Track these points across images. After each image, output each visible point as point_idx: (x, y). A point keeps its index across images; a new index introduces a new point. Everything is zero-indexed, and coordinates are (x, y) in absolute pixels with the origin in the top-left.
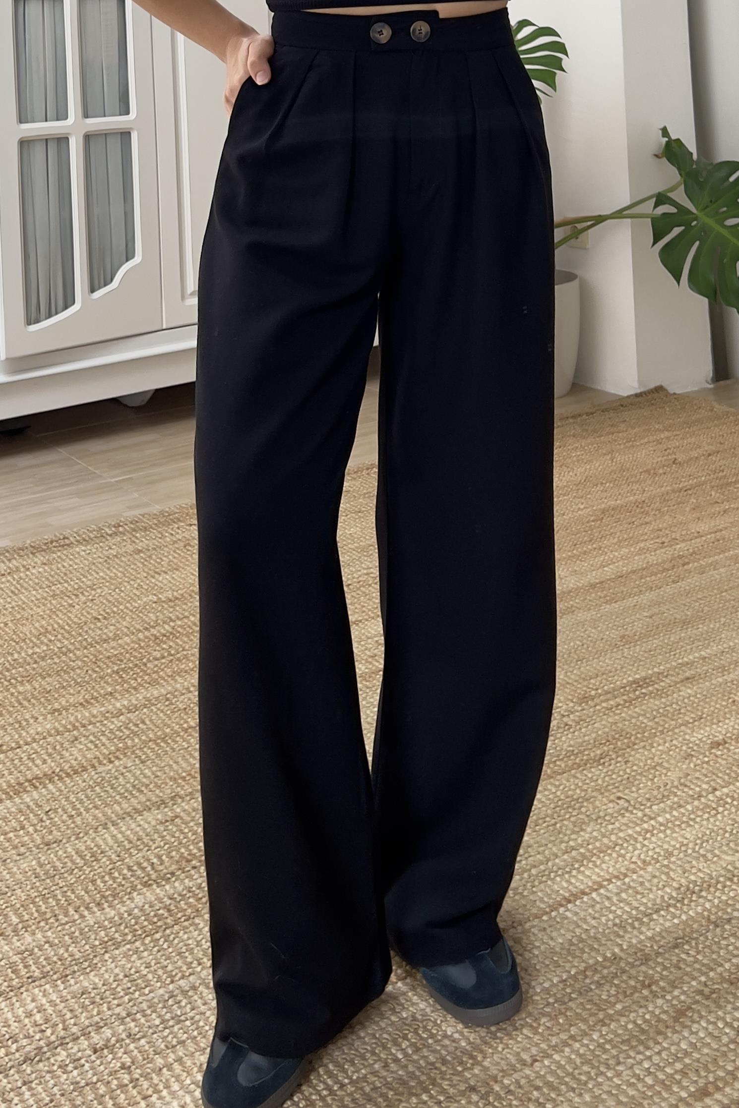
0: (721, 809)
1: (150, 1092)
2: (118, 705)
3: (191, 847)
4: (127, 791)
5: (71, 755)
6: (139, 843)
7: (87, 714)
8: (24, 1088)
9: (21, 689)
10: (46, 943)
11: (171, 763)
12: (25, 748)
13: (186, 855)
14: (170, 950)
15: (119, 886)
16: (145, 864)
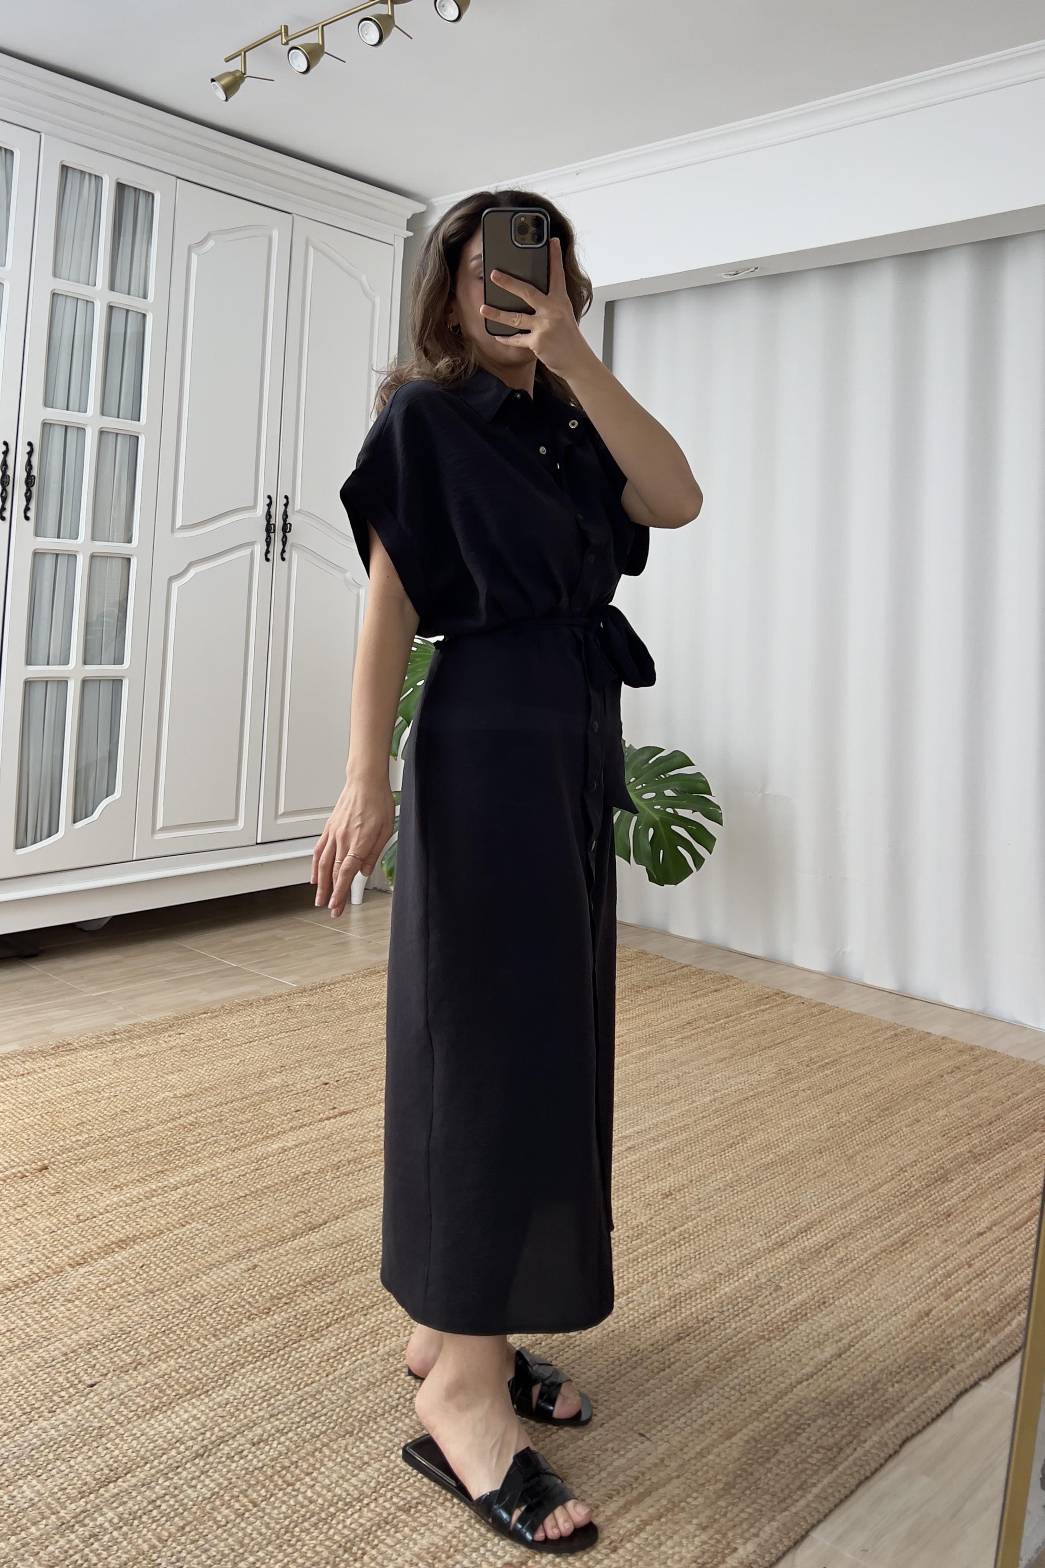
0: (682, 1242)
1: (310, 1470)
2: (172, 1181)
3: (277, 1288)
4: (206, 1247)
5: (145, 1221)
6: (231, 1287)
7: (147, 1189)
8: (203, 1477)
9: (77, 1170)
10: (180, 1367)
11: (235, 1224)
12: (100, 1217)
13: (275, 1294)
14: (288, 1366)
15: (227, 1320)
16: (243, 1303)
